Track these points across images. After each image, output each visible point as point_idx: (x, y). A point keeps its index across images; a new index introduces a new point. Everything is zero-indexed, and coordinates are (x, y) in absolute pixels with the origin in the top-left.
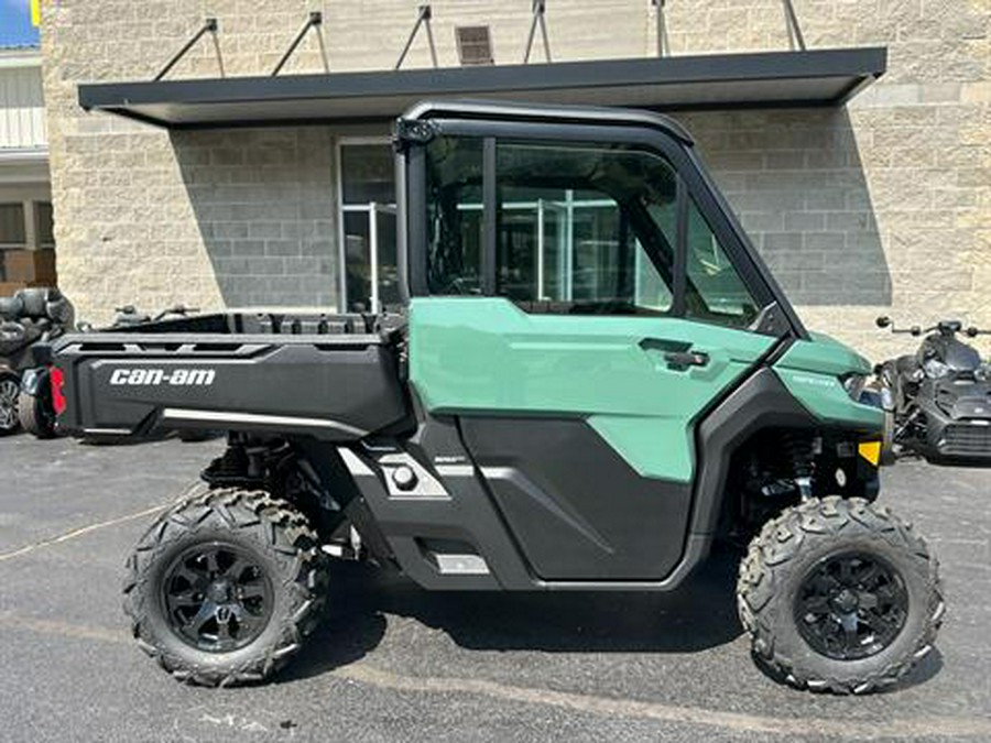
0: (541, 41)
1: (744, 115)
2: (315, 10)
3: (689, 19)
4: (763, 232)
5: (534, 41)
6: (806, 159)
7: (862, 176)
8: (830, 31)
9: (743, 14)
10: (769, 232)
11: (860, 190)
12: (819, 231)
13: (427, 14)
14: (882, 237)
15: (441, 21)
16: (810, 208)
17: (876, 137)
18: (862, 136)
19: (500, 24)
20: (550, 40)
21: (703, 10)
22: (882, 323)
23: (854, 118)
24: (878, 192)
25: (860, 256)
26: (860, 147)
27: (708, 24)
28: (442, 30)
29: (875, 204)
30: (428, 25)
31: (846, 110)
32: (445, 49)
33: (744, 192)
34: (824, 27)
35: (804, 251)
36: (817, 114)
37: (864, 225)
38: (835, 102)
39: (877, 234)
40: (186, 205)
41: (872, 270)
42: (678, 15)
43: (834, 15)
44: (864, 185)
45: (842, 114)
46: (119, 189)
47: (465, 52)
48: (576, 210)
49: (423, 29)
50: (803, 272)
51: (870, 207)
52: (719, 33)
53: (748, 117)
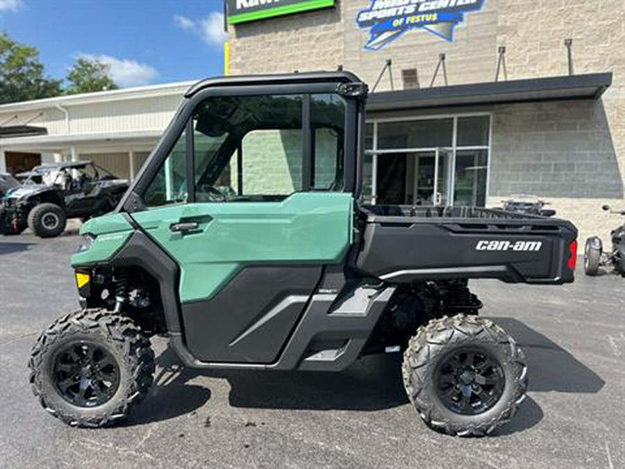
0: (442, 73)
1: (545, 104)
2: (340, 64)
3: (518, 58)
4: (553, 163)
5: (439, 72)
6: (578, 127)
7: (609, 134)
8: (593, 61)
9: (546, 55)
10: (558, 162)
11: (607, 141)
12: (584, 162)
13: (389, 63)
14: (620, 165)
15: (396, 66)
16: (579, 150)
17: (618, 113)
18: (609, 113)
19: (422, 66)
20: (447, 72)
21: (524, 54)
22: (605, 208)
23: (605, 104)
24: (618, 141)
25: (607, 175)
26: (608, 119)
27: (527, 60)
28: (396, 70)
29: (616, 148)
30: (390, 69)
31: (601, 101)
32: (397, 79)
33: (544, 142)
34: (590, 59)
35: (575, 172)
36: (585, 103)
37: (609, 158)
38: (595, 96)
39: (617, 164)
40: (282, 152)
41: (614, 182)
42: (511, 57)
43: (596, 53)
44: (610, 138)
45: (599, 103)
46: (257, 145)
47: (406, 80)
48: (457, 151)
49: (387, 70)
50: (574, 183)
51: (613, 150)
52: (532, 65)
53: (547, 106)
